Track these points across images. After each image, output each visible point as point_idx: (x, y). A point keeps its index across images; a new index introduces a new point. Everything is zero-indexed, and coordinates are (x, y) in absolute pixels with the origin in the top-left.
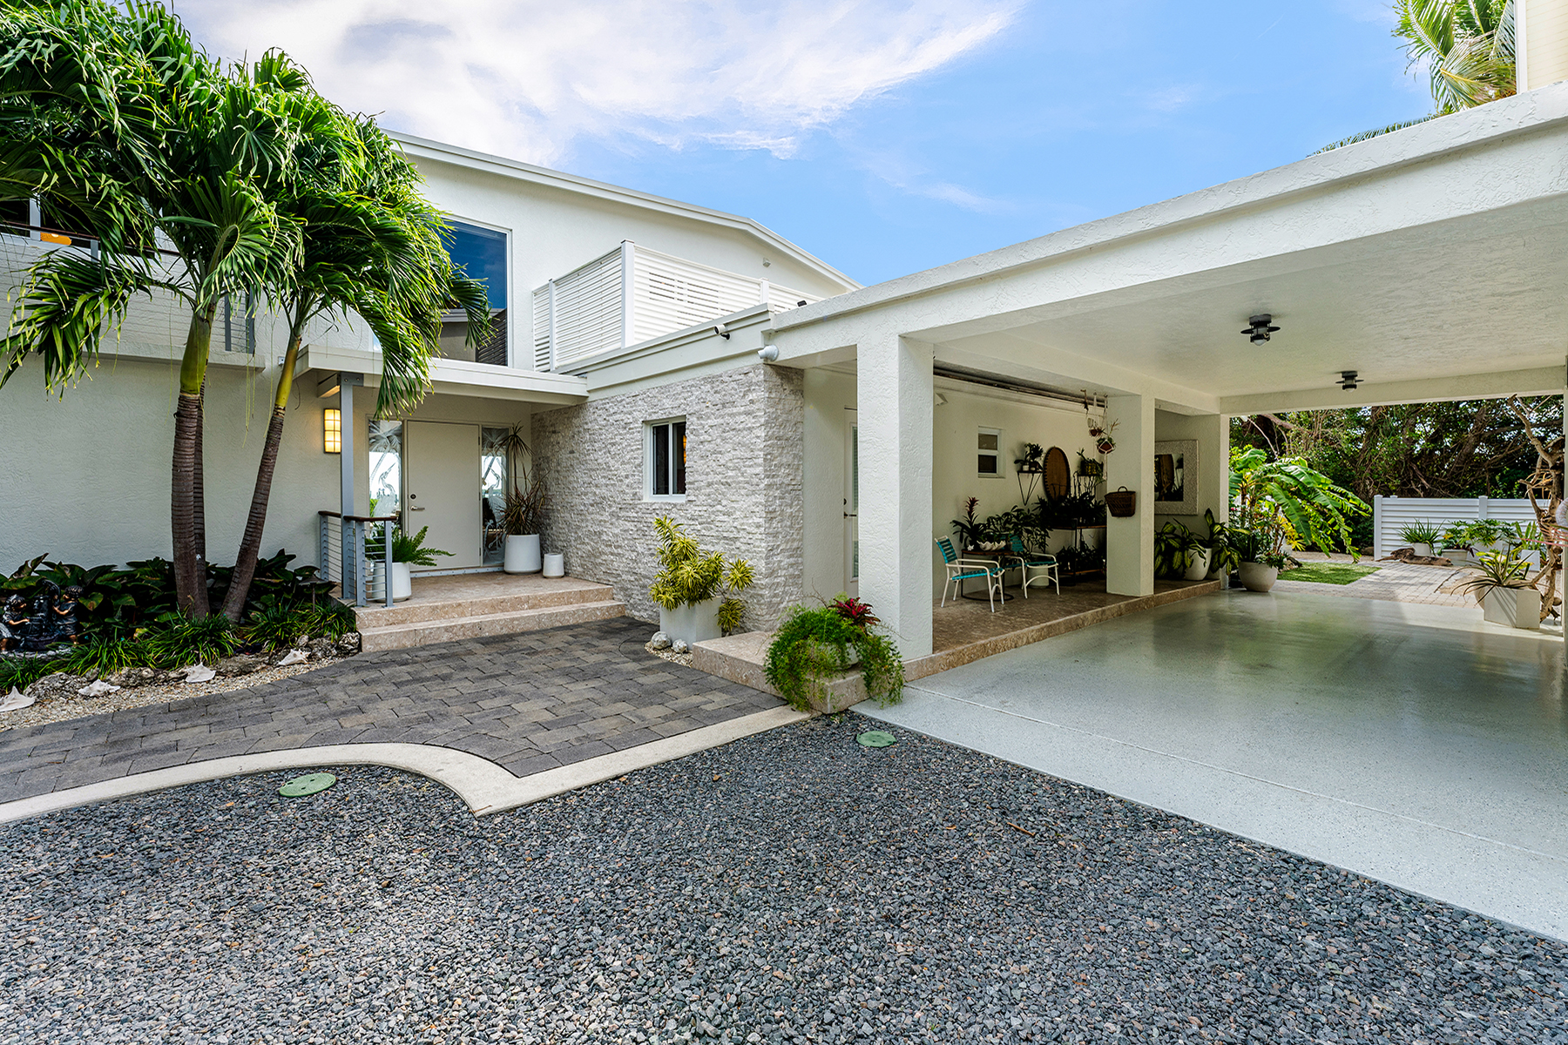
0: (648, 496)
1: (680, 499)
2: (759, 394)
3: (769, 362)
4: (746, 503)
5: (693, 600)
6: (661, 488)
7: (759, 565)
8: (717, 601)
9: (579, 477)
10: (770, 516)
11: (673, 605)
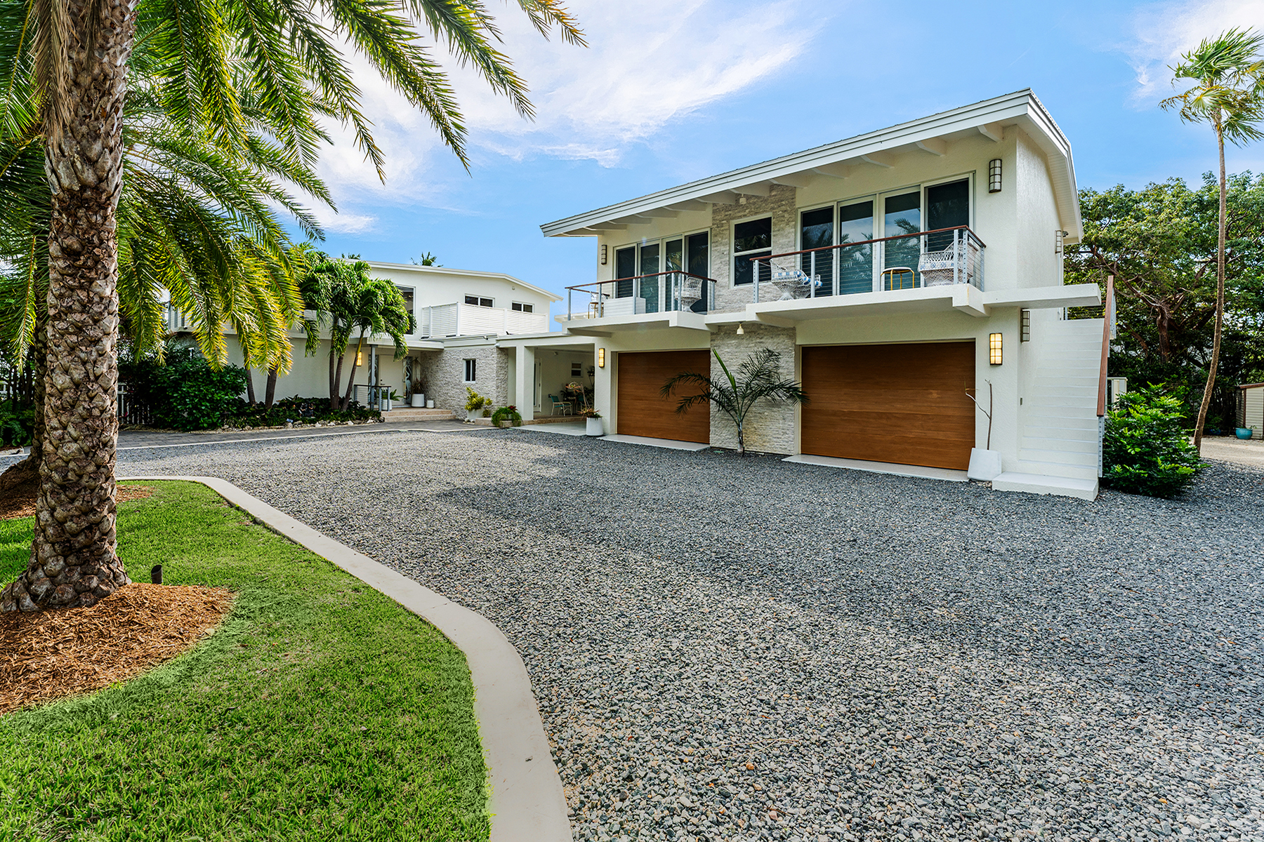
0: (464, 381)
1: (474, 382)
2: (495, 355)
3: (497, 347)
4: (491, 384)
5: (476, 409)
6: (468, 379)
7: (494, 400)
8: (483, 410)
9: (440, 375)
10: (498, 387)
11: (470, 410)
